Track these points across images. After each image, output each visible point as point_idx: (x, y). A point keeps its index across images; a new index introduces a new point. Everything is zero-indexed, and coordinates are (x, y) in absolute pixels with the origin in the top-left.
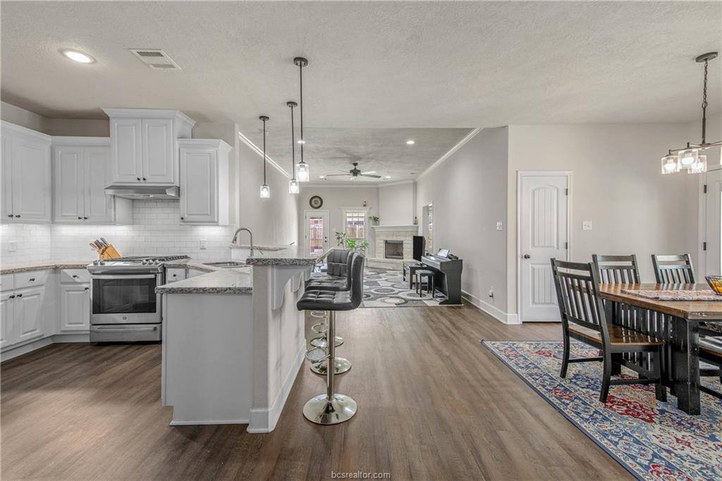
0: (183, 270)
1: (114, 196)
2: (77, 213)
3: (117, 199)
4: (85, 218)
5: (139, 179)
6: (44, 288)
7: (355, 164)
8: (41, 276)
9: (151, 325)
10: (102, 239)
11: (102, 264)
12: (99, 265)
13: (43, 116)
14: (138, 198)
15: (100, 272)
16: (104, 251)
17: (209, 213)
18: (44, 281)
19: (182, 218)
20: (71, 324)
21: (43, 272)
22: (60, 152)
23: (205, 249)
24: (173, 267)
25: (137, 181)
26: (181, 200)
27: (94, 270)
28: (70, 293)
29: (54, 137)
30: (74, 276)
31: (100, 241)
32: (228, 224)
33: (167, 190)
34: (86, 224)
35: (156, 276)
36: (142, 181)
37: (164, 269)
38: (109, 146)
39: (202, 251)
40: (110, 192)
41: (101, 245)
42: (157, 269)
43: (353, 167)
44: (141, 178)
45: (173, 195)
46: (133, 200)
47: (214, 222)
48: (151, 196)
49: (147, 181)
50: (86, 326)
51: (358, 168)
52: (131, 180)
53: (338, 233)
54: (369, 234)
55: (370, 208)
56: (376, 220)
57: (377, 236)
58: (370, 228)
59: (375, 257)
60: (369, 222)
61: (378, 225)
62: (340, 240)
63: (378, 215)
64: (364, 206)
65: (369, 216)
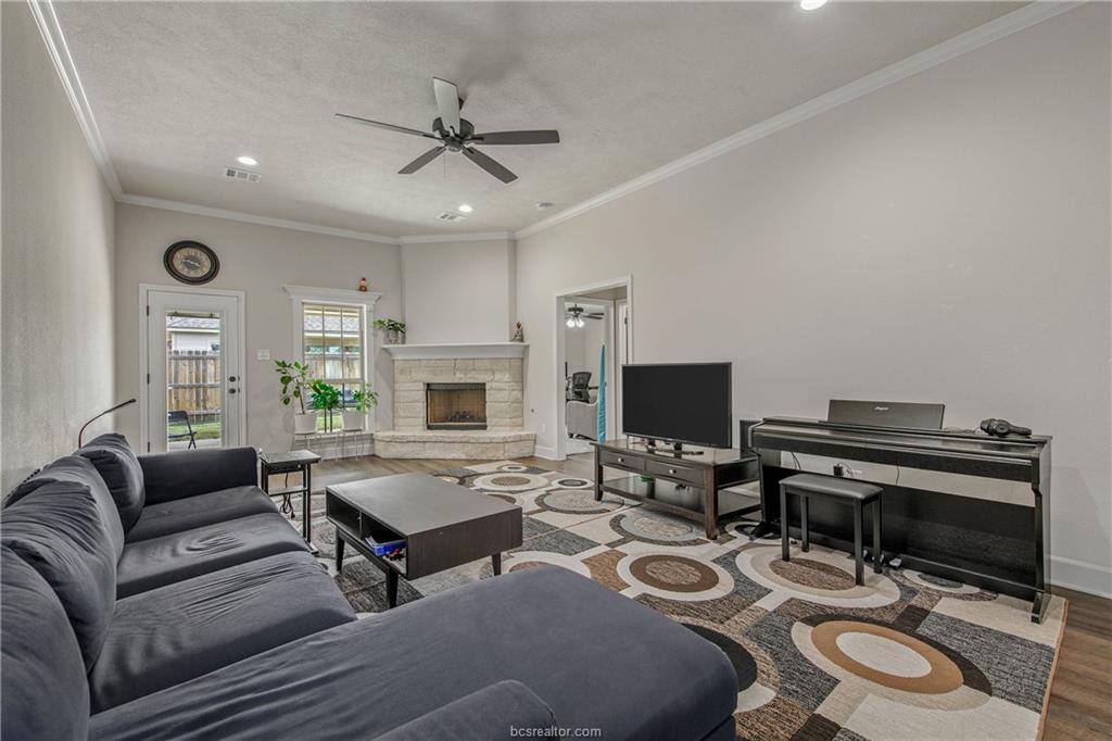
53: (284, 365)
54: (376, 366)
55: (379, 298)
56: (396, 329)
57: (402, 372)
58: (378, 349)
59: (393, 429)
60: (375, 335)
61: (403, 342)
62: (291, 387)
63: (403, 318)
64: (360, 289)
65: (377, 320)
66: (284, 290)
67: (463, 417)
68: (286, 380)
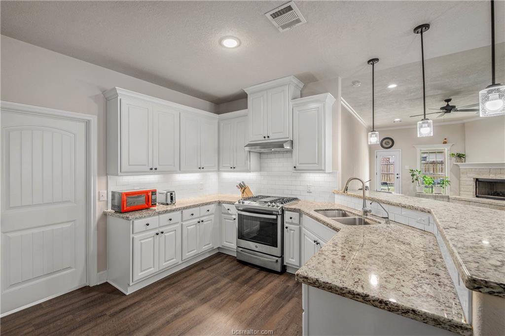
0: (298, 214)
1: (249, 152)
2: (230, 164)
3: (251, 153)
4: (234, 168)
5: (265, 137)
6: (213, 216)
7: (448, 101)
8: (212, 208)
9: (274, 257)
10: (243, 182)
11: (243, 203)
12: (241, 204)
13: (215, 103)
14: (264, 151)
15: (242, 209)
16: (244, 191)
17: (317, 163)
18: (214, 211)
19: (295, 167)
20: (227, 242)
21: (213, 205)
22: (222, 124)
23: (311, 192)
24: (290, 211)
25: (263, 139)
26: (294, 152)
27: (239, 207)
28: (226, 220)
29: (220, 115)
30: (228, 209)
31: (242, 184)
32: (331, 171)
33: (284, 145)
34: (234, 172)
35: (277, 217)
36: (266, 138)
37: (283, 211)
38: (247, 115)
39: (308, 194)
40: (247, 149)
41: (243, 187)
42: (278, 212)
43: (445, 104)
44: (266, 136)
45: (289, 148)
46: (260, 153)
47: (321, 170)
48: (273, 150)
49: (270, 138)
50: (234, 246)
51: (450, 104)
52: (259, 139)
53: (412, 171)
54: (451, 171)
55: (453, 145)
56: (460, 156)
57: (463, 173)
58: (452, 164)
59: (459, 195)
60: (451, 159)
61: (465, 162)
62: (415, 177)
63: (465, 152)
64: (444, 143)
65: (451, 153)
66: (414, 147)
67: (498, 195)
68: (413, 175)
